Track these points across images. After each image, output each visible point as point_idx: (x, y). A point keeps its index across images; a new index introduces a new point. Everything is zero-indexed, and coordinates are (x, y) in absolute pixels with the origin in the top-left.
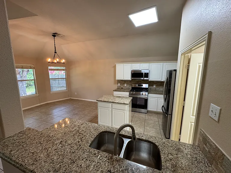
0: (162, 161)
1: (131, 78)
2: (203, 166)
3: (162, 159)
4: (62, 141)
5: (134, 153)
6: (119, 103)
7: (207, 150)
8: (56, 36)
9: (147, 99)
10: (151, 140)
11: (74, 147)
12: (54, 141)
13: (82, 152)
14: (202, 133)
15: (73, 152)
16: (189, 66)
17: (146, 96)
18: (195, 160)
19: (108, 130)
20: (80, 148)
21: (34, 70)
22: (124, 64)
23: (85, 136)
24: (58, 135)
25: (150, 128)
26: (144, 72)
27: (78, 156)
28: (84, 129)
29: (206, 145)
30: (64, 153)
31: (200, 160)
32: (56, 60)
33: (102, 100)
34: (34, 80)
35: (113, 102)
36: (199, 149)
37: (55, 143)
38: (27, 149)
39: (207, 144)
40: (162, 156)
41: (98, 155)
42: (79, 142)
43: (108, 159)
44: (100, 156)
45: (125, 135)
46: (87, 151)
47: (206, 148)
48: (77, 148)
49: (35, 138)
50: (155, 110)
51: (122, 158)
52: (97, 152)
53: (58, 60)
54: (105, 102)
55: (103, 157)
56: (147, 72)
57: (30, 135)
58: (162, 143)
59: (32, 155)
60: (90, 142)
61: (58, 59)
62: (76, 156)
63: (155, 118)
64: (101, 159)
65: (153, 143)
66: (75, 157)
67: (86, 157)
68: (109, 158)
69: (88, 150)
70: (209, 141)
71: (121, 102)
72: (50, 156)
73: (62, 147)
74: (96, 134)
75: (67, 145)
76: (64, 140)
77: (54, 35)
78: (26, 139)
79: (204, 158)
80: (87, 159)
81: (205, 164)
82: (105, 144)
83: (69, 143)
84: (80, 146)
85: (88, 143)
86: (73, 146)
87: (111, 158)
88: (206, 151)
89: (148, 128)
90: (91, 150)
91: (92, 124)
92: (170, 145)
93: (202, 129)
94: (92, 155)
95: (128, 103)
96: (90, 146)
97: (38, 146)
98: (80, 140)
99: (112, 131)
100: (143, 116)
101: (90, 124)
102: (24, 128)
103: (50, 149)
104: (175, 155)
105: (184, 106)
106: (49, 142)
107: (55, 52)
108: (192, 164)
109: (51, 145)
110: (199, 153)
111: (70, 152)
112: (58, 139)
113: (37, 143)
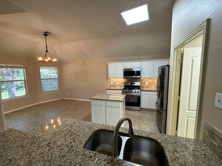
0: (169, 161)
1: (123, 77)
2: (215, 164)
3: (168, 158)
4: (50, 142)
5: (134, 152)
6: (113, 101)
7: (217, 145)
8: (47, 35)
9: (140, 96)
10: (151, 137)
11: (64, 150)
12: (40, 143)
13: (74, 155)
14: (208, 126)
15: (63, 156)
16: (182, 60)
17: (139, 94)
18: (205, 157)
19: (104, 128)
20: (72, 150)
21: (25, 69)
22: (116, 63)
23: (78, 136)
24: (46, 136)
25: (144, 126)
26: (135, 70)
27: (69, 161)
28: (77, 128)
29: (214, 139)
30: (51, 157)
31: (210, 157)
32: (48, 59)
33: (96, 98)
34: (25, 80)
35: (107, 100)
36: (205, 144)
37: (42, 145)
38: (4, 155)
39: (216, 138)
40: (167, 155)
41: (95, 158)
42: (71, 143)
43: (108, 163)
44: (97, 159)
45: (123, 133)
46: (80, 153)
47: (215, 143)
48: (68, 150)
49: (16, 141)
50: (148, 107)
51: (122, 159)
52: (93, 154)
53: (49, 59)
54: (99, 99)
55: (101, 160)
56: (138, 70)
57: (10, 137)
58: (164, 140)
59: (9, 162)
60: (84, 142)
61: (50, 57)
62: (67, 160)
63: (148, 115)
64: (98, 163)
65: (155, 140)
66: (65, 162)
67: (79, 161)
68: (109, 161)
69: (82, 153)
70: (218, 134)
71: (115, 100)
72: (33, 163)
73: (49, 150)
74: (90, 133)
75: (56, 147)
76: (52, 141)
77: (46, 34)
78: (4, 142)
79: (213, 154)
80: (81, 164)
81: (217, 161)
82: (100, 144)
83: (58, 144)
84: (72, 147)
85: (81, 143)
86: (63, 148)
87: (112, 161)
88: (215, 146)
89: (143, 125)
90: (86, 153)
91: (86, 122)
92: (174, 141)
93: (206, 122)
94: (87, 159)
95: (122, 100)
96: (84, 148)
97: (19, 151)
98: (72, 141)
99: (108, 129)
100: (136, 113)
101: (83, 122)
102: (4, 129)
103: (34, 153)
104: (181, 153)
105: (179, 101)
106: (33, 145)
107: (47, 51)
108: (203, 162)
109: (35, 148)
110: (207, 148)
111: (60, 155)
112: (45, 140)
113: (17, 147)
